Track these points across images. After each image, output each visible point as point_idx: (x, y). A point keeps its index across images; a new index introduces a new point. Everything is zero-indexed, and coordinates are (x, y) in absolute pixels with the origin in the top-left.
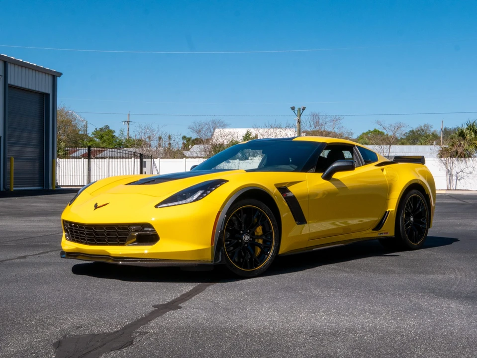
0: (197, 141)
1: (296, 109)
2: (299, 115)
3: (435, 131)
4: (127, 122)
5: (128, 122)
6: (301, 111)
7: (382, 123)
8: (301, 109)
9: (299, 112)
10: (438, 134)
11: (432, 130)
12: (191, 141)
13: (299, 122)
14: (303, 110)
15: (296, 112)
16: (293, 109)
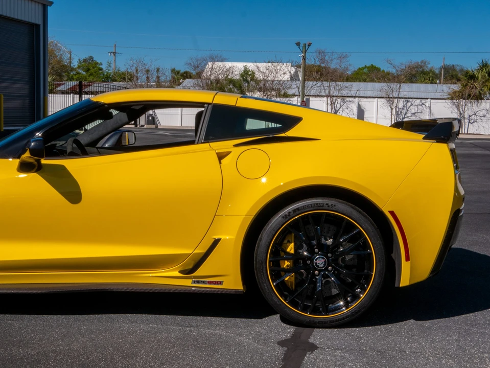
0: (186, 75)
1: (302, 45)
2: (304, 50)
3: (432, 67)
4: (113, 53)
5: (115, 53)
6: (307, 47)
7: (392, 62)
8: (307, 45)
9: (304, 48)
10: (435, 71)
11: (430, 66)
12: (179, 74)
13: (304, 58)
14: (309, 46)
15: (301, 48)
16: (298, 44)
